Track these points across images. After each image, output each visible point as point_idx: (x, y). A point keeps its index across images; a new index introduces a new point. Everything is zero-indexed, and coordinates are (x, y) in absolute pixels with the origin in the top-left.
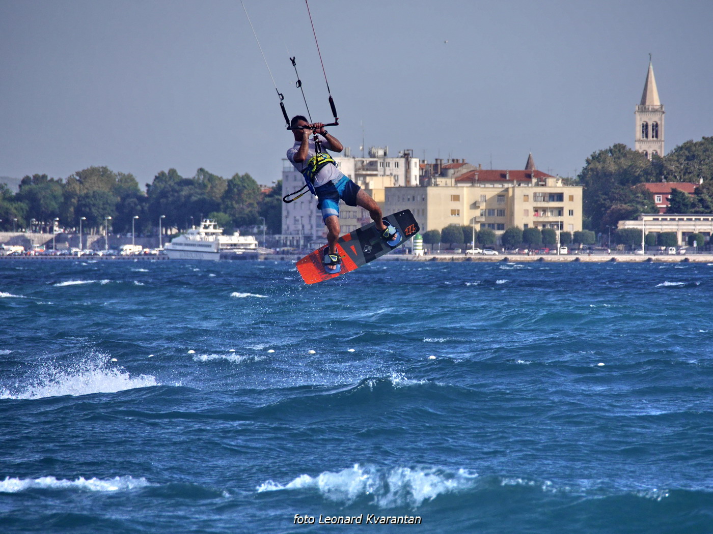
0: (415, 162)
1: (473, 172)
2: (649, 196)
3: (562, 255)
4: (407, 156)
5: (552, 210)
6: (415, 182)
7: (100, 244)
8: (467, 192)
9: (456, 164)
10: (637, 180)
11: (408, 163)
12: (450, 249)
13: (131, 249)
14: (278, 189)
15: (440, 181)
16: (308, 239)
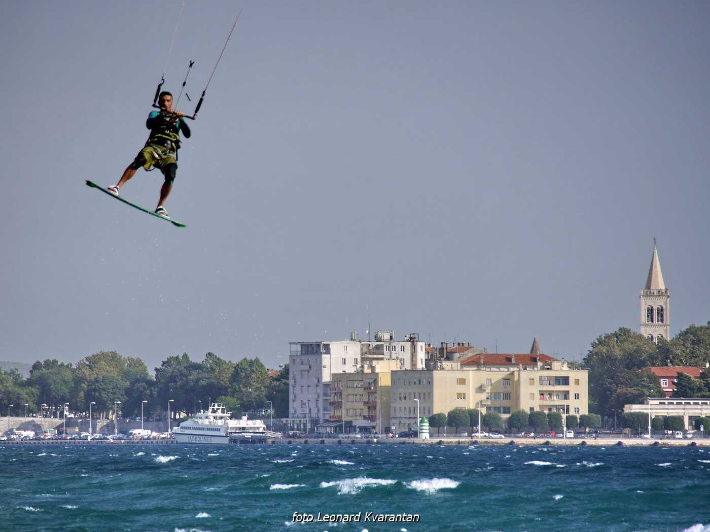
0: (421, 346)
1: (478, 356)
2: (656, 380)
3: (568, 439)
4: (412, 340)
5: (558, 393)
6: (421, 365)
7: (109, 428)
8: (473, 376)
9: (462, 347)
10: (642, 364)
11: (414, 347)
12: (457, 433)
13: (141, 433)
14: (285, 373)
15: (446, 364)
16: (315, 422)
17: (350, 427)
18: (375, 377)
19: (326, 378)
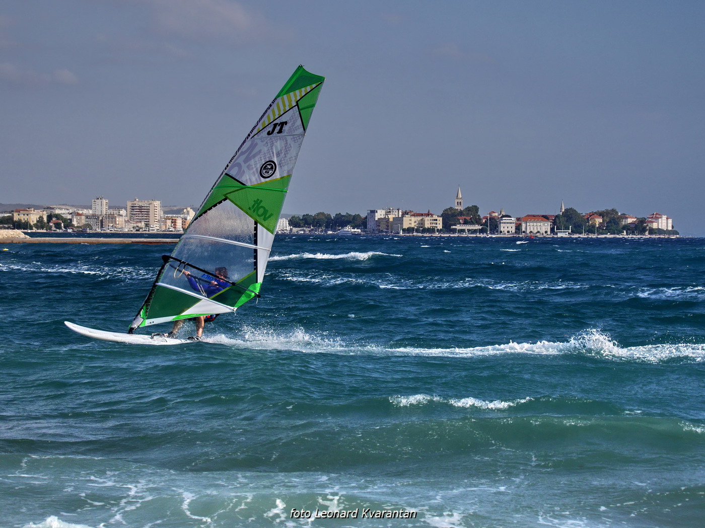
0: (400, 211)
1: (415, 214)
2: (459, 220)
3: (437, 234)
4: (398, 210)
5: (434, 223)
6: (400, 216)
7: (322, 231)
8: (413, 219)
9: (411, 212)
10: (456, 216)
11: (398, 211)
12: (409, 233)
13: (330, 232)
14: (366, 217)
15: (406, 216)
16: (373, 230)
17: (382, 231)
18: (389, 218)
19: (376, 219)
